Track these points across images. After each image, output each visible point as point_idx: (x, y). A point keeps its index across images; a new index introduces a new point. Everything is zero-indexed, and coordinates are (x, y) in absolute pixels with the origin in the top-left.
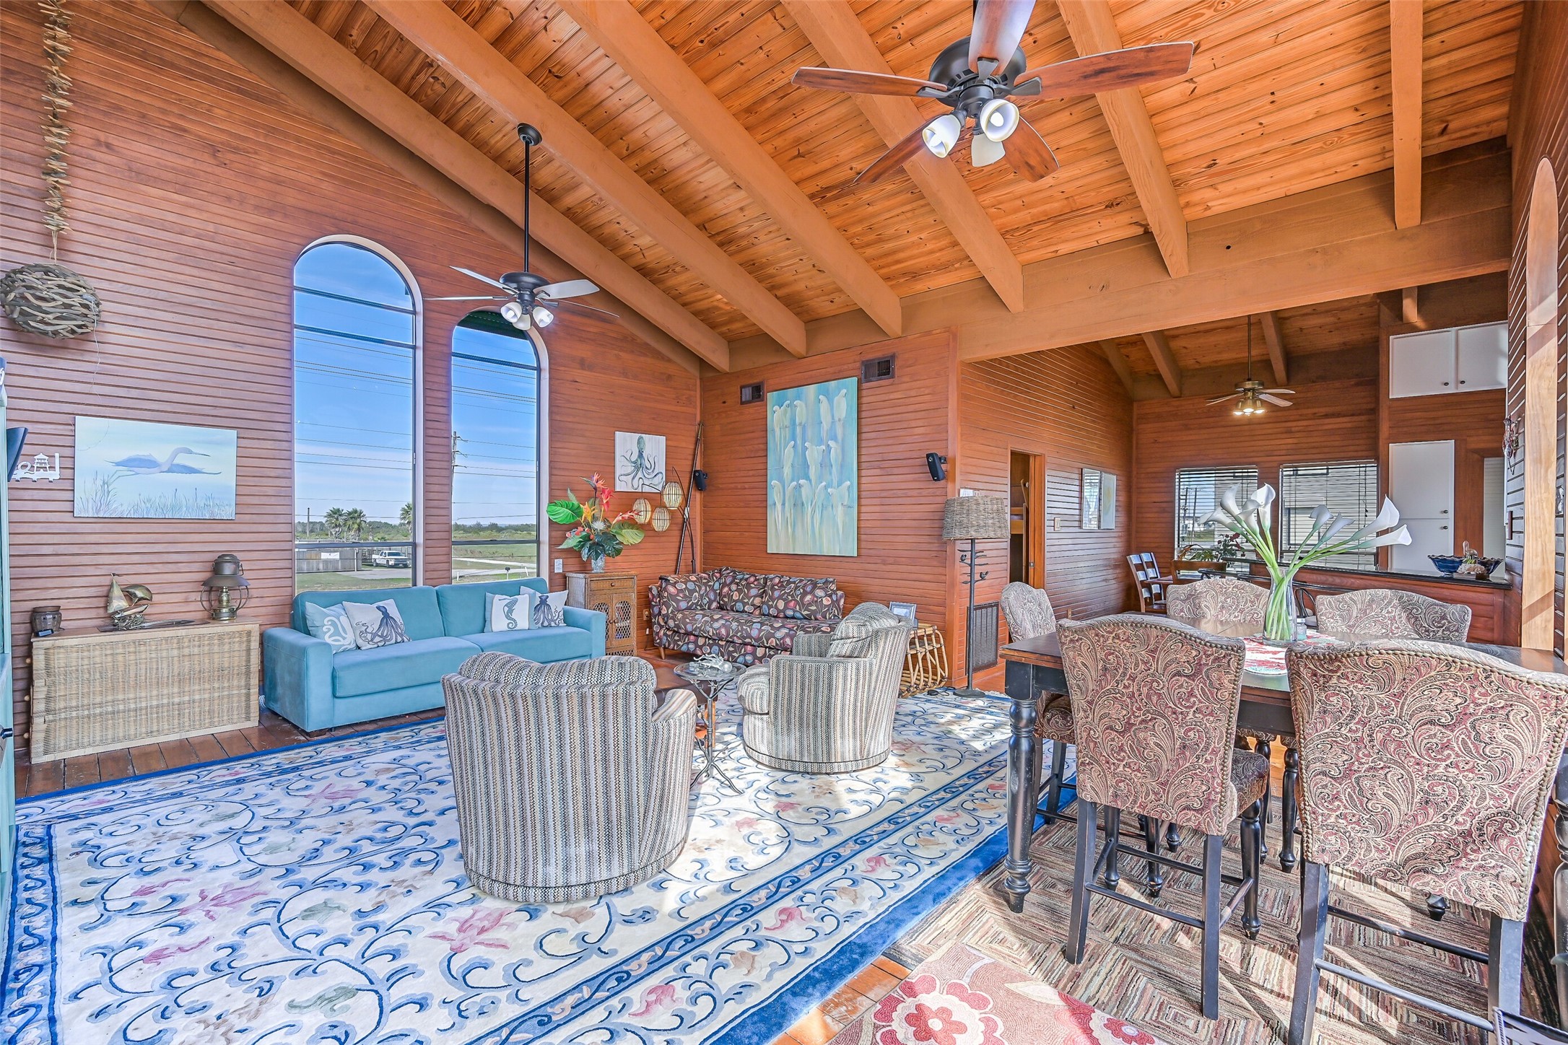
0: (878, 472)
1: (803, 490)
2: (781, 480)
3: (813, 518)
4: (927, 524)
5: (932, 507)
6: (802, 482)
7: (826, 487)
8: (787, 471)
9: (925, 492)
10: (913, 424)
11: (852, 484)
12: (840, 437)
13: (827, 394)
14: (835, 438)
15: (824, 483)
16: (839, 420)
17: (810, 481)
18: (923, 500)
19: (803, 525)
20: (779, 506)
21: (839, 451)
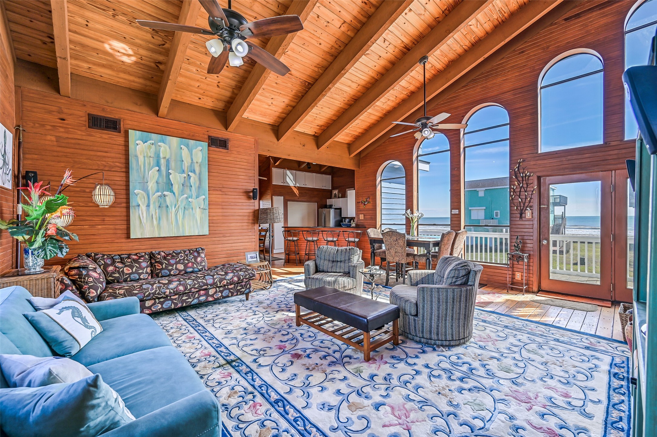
0: (220, 193)
1: (167, 198)
2: (146, 190)
3: (176, 215)
4: (246, 218)
5: (248, 211)
6: (166, 193)
7: (187, 198)
8: (152, 185)
9: (245, 204)
10: (239, 174)
11: (206, 197)
12: (197, 171)
13: (187, 146)
14: (194, 172)
15: (185, 196)
16: (197, 163)
17: (174, 193)
18: (245, 207)
19: (167, 219)
20: (143, 207)
21: (197, 179)
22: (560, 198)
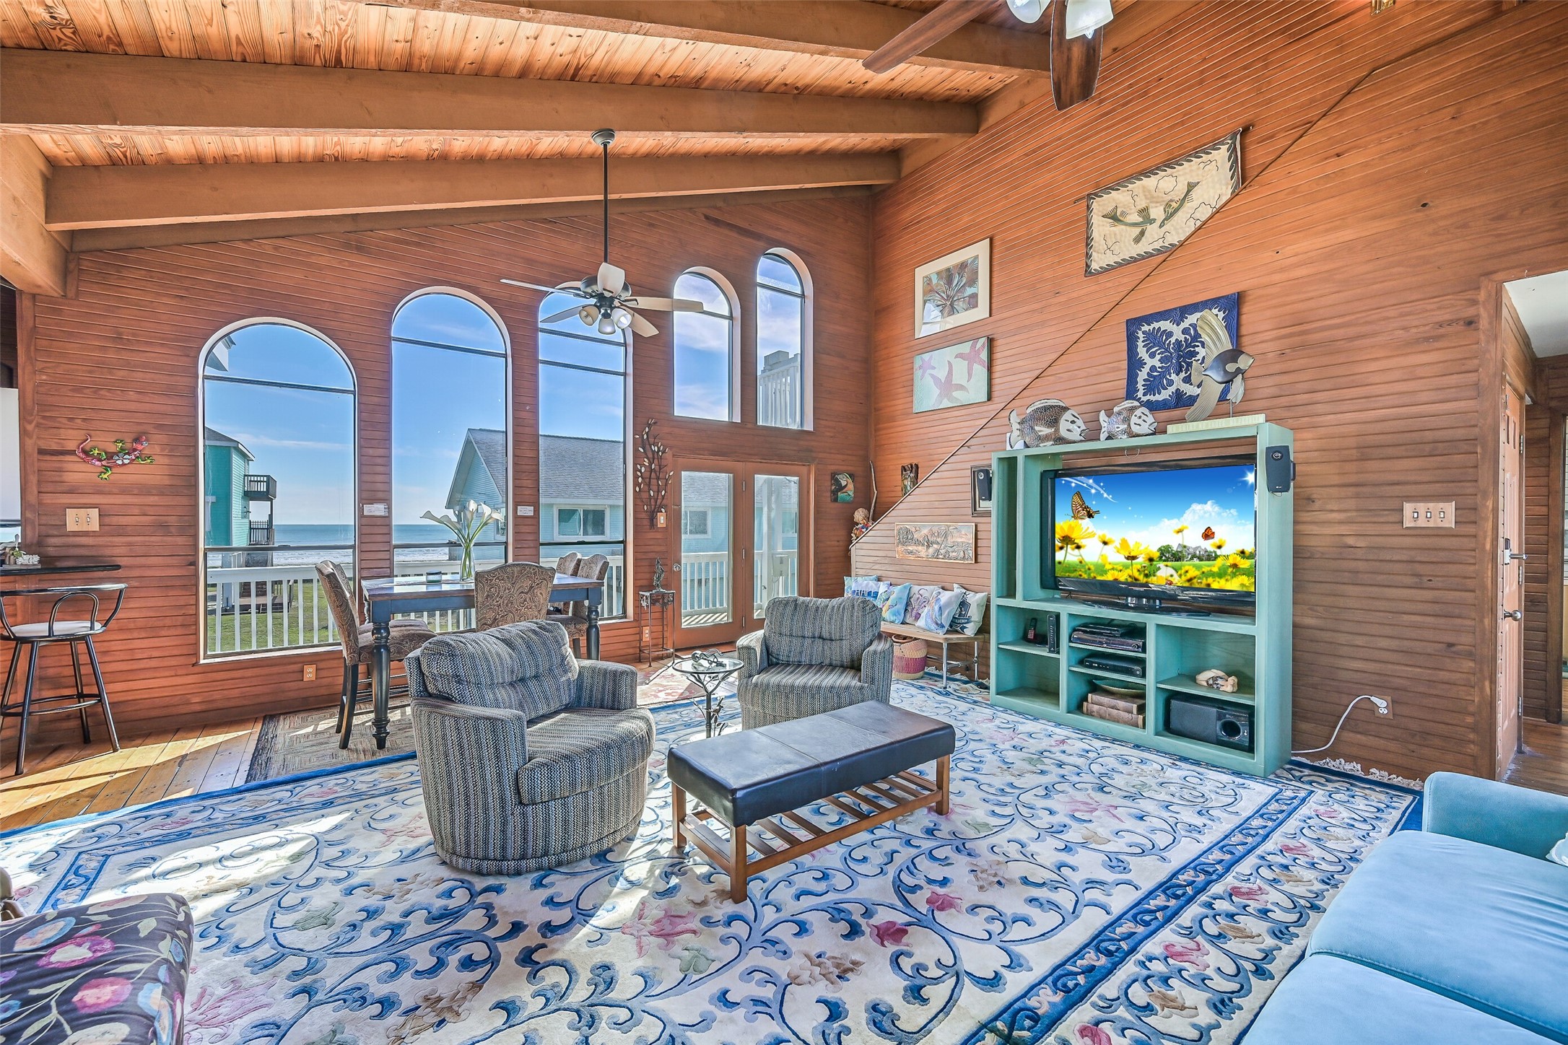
22: (268, 483)
